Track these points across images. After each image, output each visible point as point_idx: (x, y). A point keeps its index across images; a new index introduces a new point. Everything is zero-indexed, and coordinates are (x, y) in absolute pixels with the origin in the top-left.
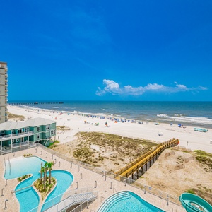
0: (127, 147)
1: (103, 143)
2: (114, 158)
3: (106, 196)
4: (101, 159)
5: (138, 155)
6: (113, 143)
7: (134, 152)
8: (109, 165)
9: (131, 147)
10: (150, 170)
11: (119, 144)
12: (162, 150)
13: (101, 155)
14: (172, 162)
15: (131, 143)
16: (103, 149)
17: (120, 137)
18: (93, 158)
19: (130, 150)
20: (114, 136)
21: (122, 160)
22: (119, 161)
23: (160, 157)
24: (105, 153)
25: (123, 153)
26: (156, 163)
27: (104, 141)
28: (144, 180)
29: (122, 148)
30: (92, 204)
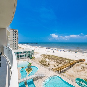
0: (60, 61)
1: (51, 59)
2: (54, 65)
3: (49, 76)
4: (49, 64)
5: (65, 64)
6: (55, 59)
7: (63, 63)
8: (52, 67)
9: (62, 61)
10: (68, 70)
11: (57, 60)
12: (75, 63)
13: (49, 63)
14: (79, 68)
15: (62, 60)
16: (51, 61)
17: (58, 57)
18: (46, 64)
19: (61, 62)
20: (55, 56)
21: (58, 65)
22: (56, 66)
23: (74, 66)
24: (51, 63)
25: (58, 63)
26: (72, 68)
27: (51, 58)
28: (65, 73)
29: (58, 61)
30: (43, 78)
